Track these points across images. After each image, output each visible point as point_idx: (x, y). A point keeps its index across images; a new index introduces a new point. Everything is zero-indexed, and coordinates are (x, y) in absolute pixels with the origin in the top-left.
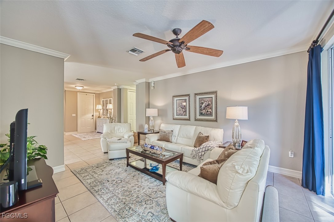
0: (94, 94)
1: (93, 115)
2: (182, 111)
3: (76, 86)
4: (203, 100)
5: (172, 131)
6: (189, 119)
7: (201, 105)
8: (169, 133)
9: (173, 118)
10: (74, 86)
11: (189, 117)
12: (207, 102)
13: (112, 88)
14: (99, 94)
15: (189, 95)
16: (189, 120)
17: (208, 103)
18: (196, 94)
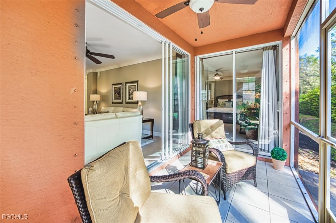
2: (118, 96)
6: (122, 102)
9: (112, 102)
15: (121, 83)
18: (126, 83)
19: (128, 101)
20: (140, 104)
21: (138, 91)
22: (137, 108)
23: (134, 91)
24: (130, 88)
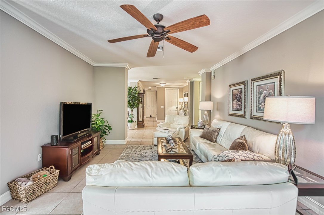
0: (178, 89)
1: (177, 107)
2: (238, 104)
3: (160, 84)
4: (261, 88)
5: (220, 129)
6: (245, 115)
7: (259, 95)
8: (213, 131)
9: (229, 113)
10: (158, 84)
11: (245, 113)
12: (267, 91)
13: (186, 82)
14: (182, 88)
15: (244, 82)
16: (244, 117)
17: (268, 93)
18: (253, 80)
19: (255, 114)
20: (286, 129)
21: (280, 94)
22: (278, 135)
23: (270, 95)
24: (261, 90)
